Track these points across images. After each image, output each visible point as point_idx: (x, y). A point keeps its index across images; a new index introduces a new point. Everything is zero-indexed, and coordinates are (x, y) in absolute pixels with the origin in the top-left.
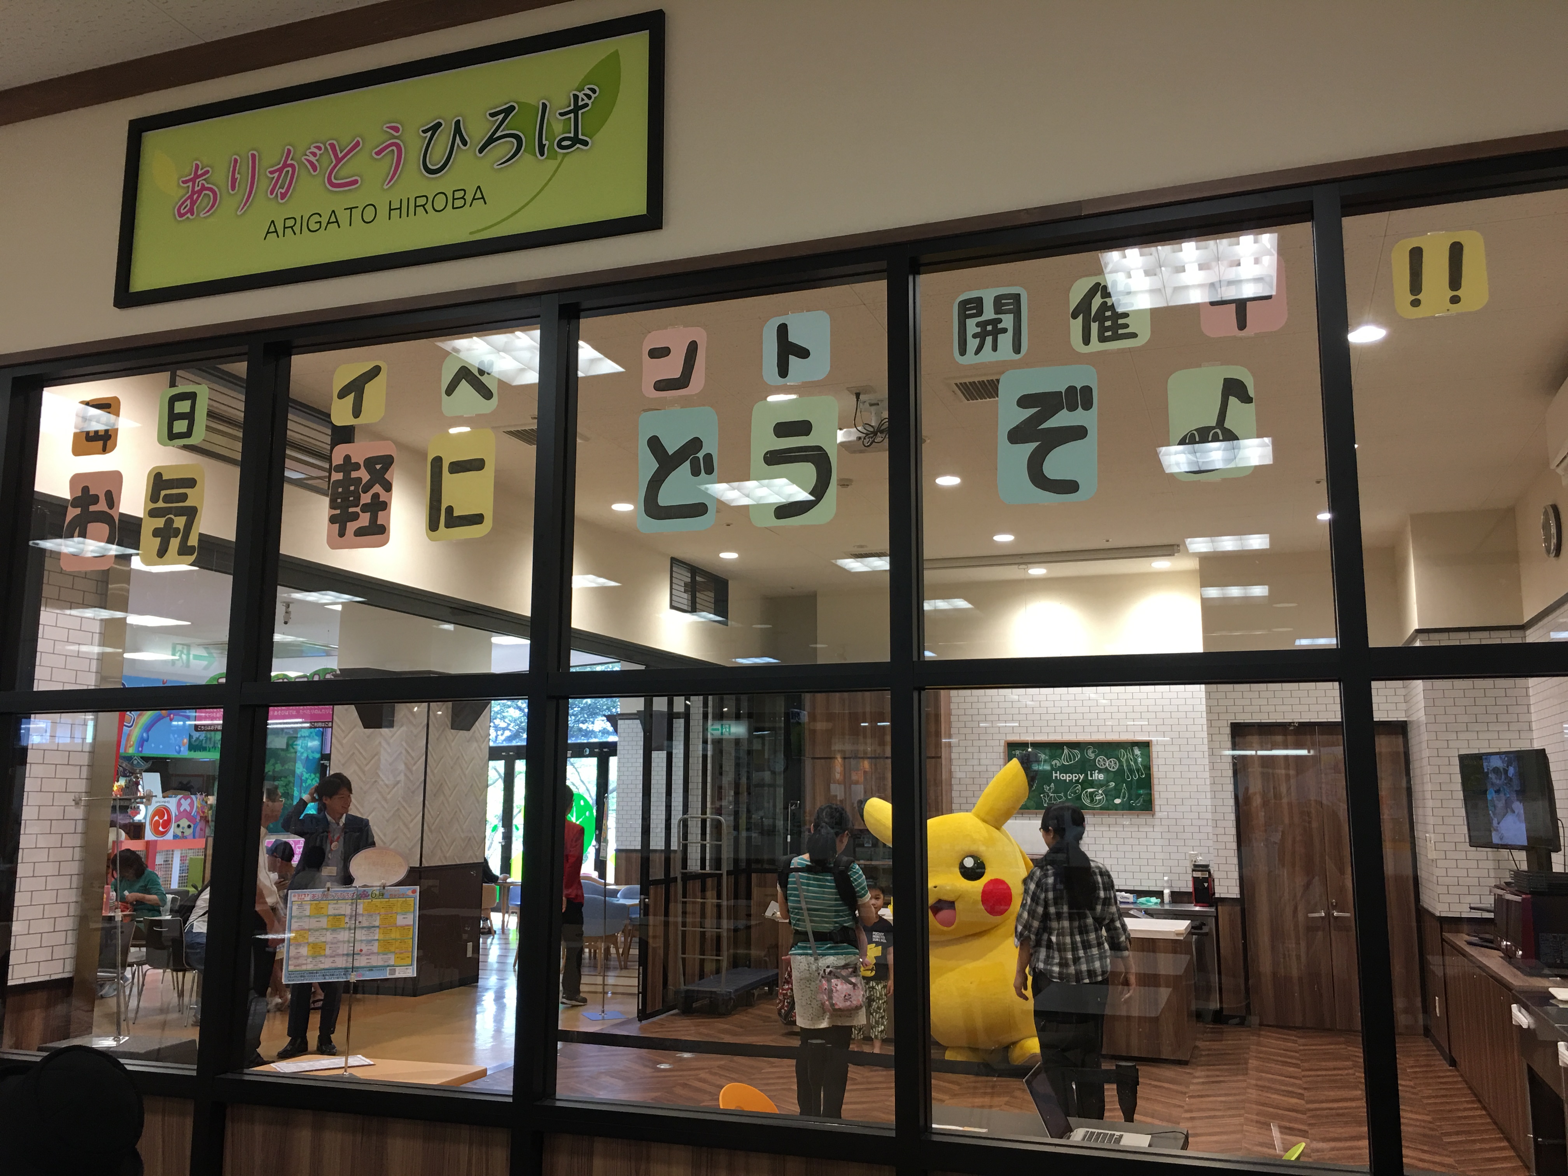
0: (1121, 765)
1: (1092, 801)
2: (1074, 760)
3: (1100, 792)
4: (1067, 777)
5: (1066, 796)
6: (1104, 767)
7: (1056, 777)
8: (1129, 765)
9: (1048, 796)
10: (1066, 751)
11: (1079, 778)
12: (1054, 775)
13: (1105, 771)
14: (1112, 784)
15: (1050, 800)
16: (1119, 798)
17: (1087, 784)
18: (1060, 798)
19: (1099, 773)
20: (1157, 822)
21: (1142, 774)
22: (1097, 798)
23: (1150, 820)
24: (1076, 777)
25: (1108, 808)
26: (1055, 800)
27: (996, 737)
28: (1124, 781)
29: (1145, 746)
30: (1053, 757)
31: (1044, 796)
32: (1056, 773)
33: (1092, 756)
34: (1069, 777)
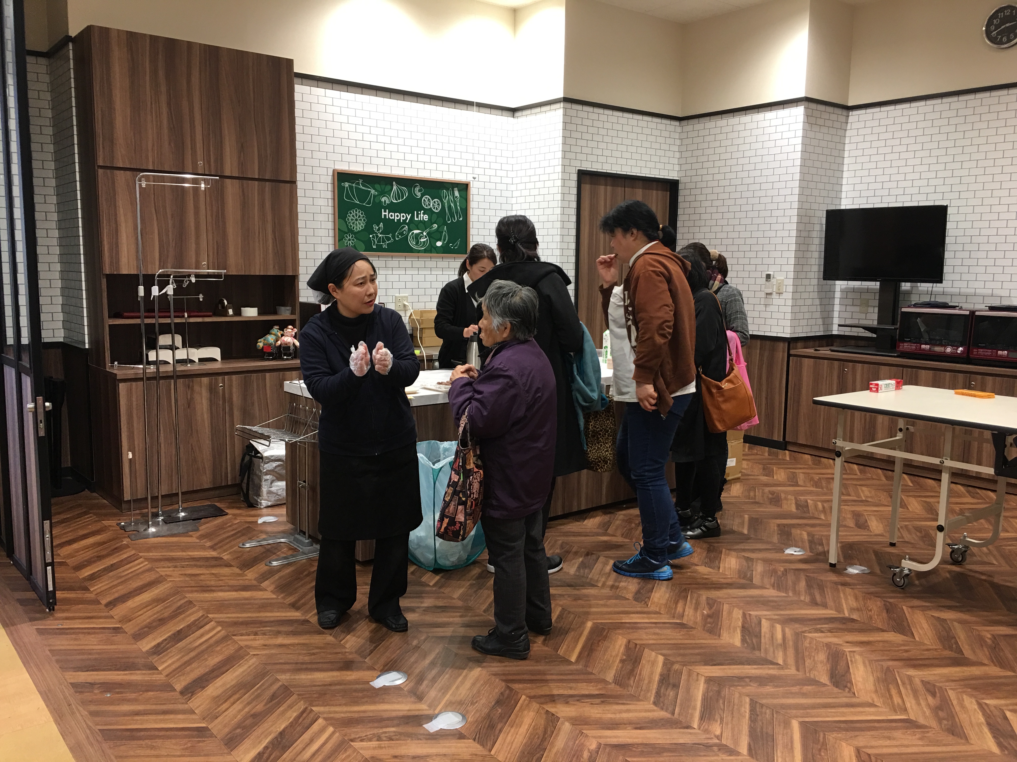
0: (443, 207)
1: (417, 243)
2: (402, 198)
3: (425, 234)
4: (395, 217)
5: (394, 237)
6: (429, 207)
7: (385, 215)
8: (450, 207)
9: (377, 236)
10: (395, 187)
11: (407, 218)
12: (383, 213)
13: (428, 212)
14: (435, 226)
15: (379, 241)
16: (440, 240)
17: (413, 224)
18: (388, 239)
19: (424, 214)
21: (460, 217)
22: (422, 240)
24: (403, 216)
25: (431, 250)
26: (384, 241)
27: (324, 163)
28: (445, 223)
29: (464, 187)
30: (383, 193)
31: (373, 237)
32: (385, 212)
33: (419, 194)
34: (397, 216)
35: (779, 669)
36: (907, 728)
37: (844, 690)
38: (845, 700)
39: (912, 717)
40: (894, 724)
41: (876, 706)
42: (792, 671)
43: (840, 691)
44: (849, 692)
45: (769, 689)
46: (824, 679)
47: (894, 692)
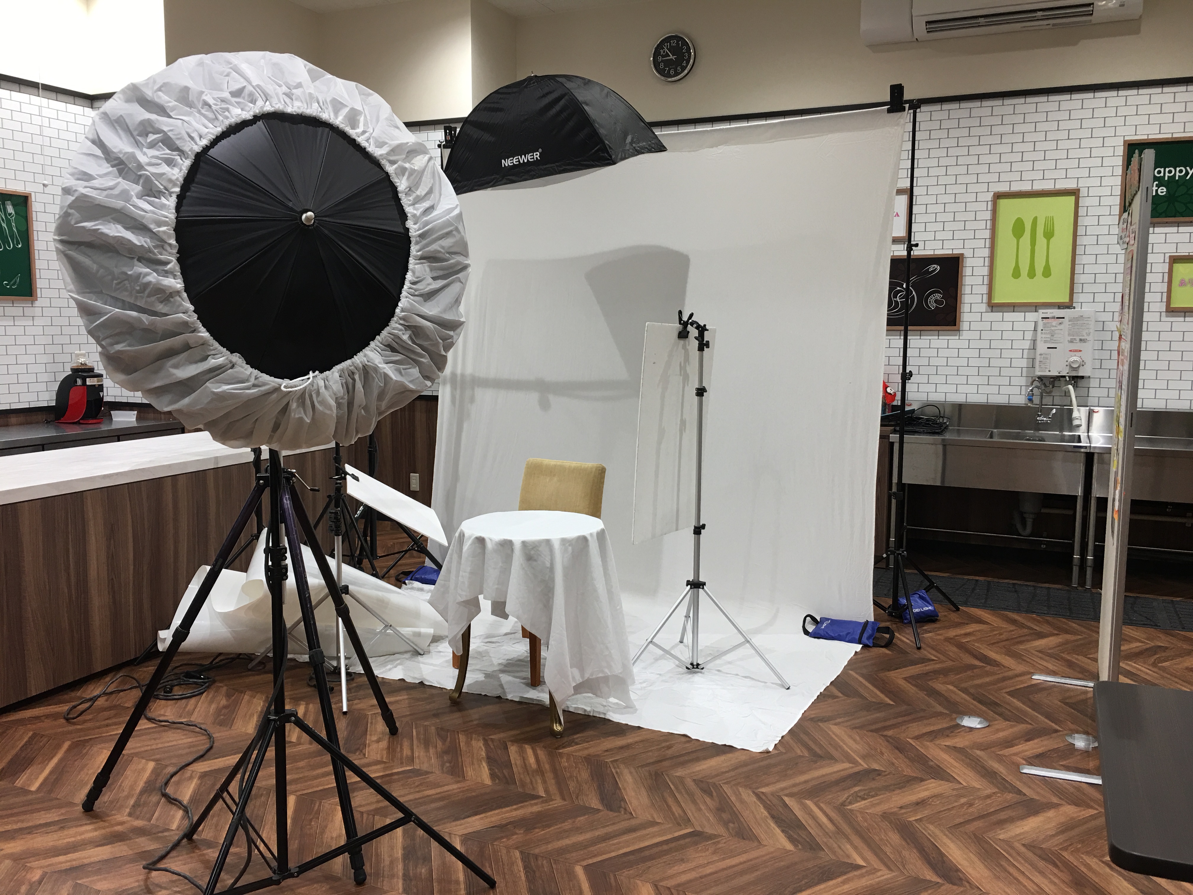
20: (37, 311)
21: (18, 243)
23: (29, 311)
29: (21, 201)
35: (542, 802)
36: (696, 843)
37: (620, 812)
38: (624, 825)
39: (699, 829)
40: (682, 842)
41: (658, 824)
42: (558, 802)
43: (616, 814)
44: (625, 813)
45: (540, 833)
46: (595, 803)
47: (670, 801)
